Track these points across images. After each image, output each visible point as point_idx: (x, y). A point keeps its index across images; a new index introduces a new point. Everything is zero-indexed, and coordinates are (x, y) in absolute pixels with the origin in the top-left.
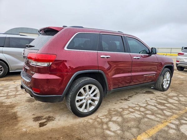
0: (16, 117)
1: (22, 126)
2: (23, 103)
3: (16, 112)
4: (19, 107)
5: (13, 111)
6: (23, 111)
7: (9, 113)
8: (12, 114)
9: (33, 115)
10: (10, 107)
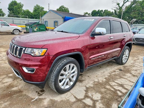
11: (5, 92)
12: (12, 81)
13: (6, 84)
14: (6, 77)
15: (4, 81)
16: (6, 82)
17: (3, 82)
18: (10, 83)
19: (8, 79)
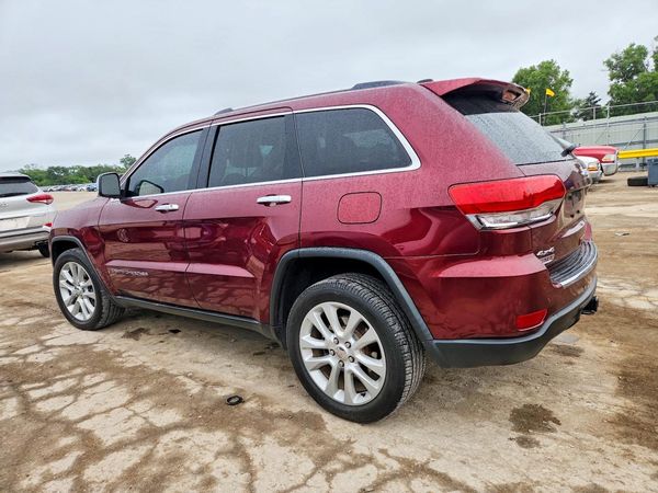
0: (625, 380)
1: (617, 352)
2: (577, 421)
3: (618, 394)
4: (600, 408)
5: (629, 403)
6: (594, 389)
7: (647, 401)
8: (634, 393)
9: (571, 363)
10: (637, 424)
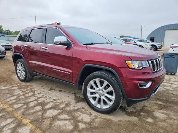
11: (170, 105)
12: (156, 111)
13: (165, 112)
14: (159, 121)
15: (164, 116)
16: (163, 114)
17: (167, 116)
18: (159, 111)
19: (159, 116)
